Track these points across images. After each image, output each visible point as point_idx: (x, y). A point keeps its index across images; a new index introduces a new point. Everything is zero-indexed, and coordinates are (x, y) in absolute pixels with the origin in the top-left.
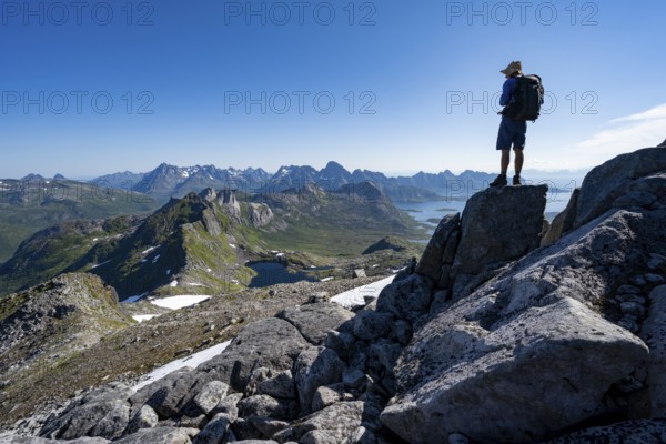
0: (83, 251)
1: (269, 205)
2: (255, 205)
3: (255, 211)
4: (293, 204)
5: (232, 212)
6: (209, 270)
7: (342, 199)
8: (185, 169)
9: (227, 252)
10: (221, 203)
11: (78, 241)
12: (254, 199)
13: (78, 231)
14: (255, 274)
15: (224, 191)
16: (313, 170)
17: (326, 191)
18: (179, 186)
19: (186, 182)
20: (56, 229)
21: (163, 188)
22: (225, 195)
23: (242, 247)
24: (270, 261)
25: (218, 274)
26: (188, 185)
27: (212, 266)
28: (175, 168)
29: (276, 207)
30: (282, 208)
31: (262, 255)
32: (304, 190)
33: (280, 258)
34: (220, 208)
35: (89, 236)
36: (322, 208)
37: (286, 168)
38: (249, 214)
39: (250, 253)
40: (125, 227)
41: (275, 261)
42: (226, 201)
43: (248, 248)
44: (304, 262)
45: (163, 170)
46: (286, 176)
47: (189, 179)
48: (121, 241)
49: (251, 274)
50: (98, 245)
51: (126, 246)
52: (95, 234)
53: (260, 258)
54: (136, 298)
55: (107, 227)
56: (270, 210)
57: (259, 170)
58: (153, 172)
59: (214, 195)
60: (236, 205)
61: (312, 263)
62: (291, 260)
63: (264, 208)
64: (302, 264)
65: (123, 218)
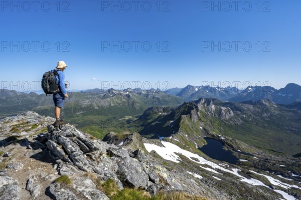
0: (156, 117)
1: (232, 109)
2: (223, 108)
3: (223, 111)
4: (249, 110)
5: (210, 110)
6: (187, 136)
7: (293, 111)
8: (197, 87)
9: (197, 130)
10: (206, 105)
11: (156, 113)
12: (224, 105)
13: (157, 110)
14: (206, 144)
15: (208, 100)
16: (273, 89)
17: (277, 104)
18: (193, 95)
19: (195, 93)
20: (152, 108)
21: (187, 95)
22: (208, 102)
23: (204, 129)
24: (217, 140)
25: (189, 138)
26: (197, 94)
27: (188, 134)
28: (193, 87)
29: (236, 110)
30: (240, 111)
31: (213, 135)
32: (259, 102)
33: (222, 139)
34: (205, 108)
35: (159, 112)
36: (271, 115)
37: (252, 87)
38: (219, 113)
39: (207, 133)
40: (168, 111)
41: (219, 140)
42: (208, 104)
43: (207, 130)
44: (234, 146)
45: (189, 87)
46: (251, 92)
47: (197, 92)
48: (165, 116)
49: (204, 143)
50: (160, 116)
51: (166, 118)
52: (160, 112)
53: (211, 137)
54: (163, 138)
55: (164, 110)
56: (232, 112)
57: (234, 88)
58: (184, 88)
59: (204, 101)
60: (213, 107)
61: (239, 148)
62: (227, 143)
63: (229, 110)
64: (232, 147)
65: (169, 107)
